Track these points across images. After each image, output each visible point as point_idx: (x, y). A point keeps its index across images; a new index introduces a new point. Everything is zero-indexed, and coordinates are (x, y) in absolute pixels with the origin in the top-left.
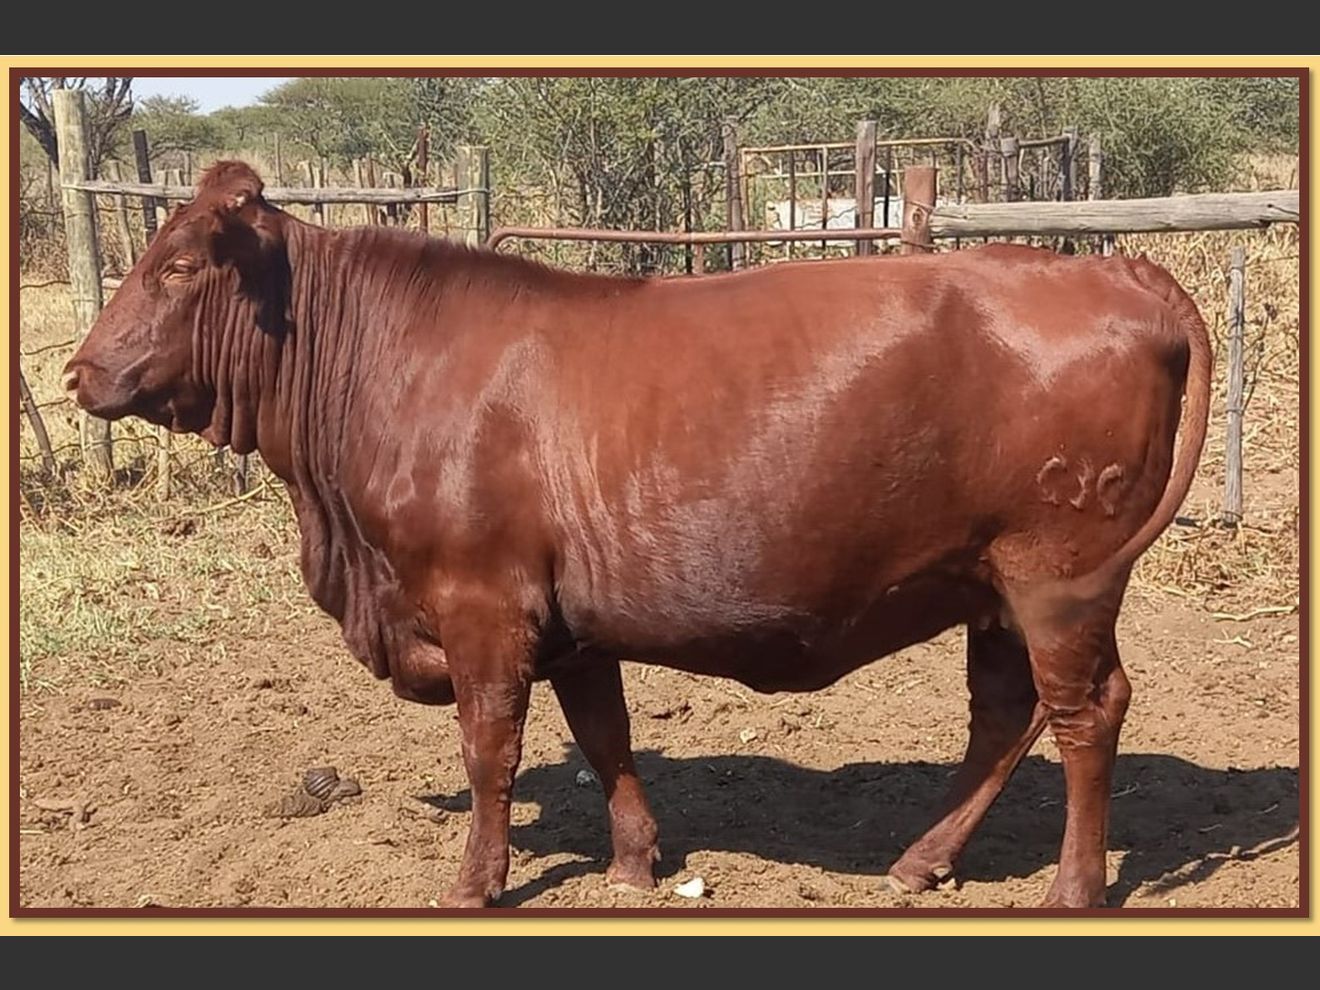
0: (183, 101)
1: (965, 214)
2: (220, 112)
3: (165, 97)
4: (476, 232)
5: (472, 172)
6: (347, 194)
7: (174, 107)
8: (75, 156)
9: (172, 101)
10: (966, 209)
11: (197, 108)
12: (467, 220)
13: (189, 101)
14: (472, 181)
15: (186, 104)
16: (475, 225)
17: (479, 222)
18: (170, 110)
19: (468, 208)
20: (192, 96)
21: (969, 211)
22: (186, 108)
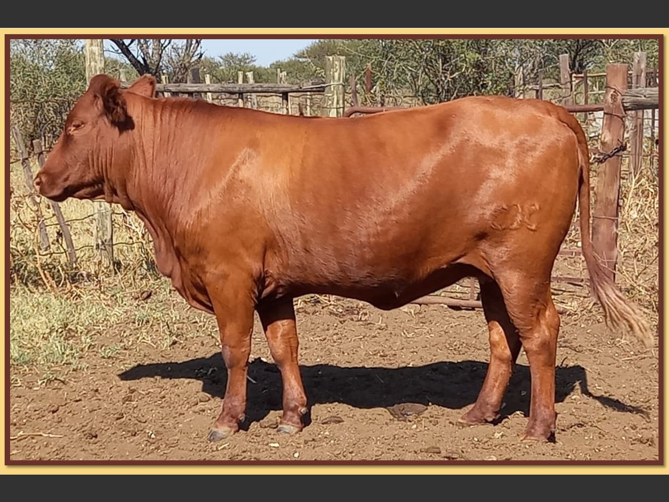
0: (246, 57)
1: (645, 94)
2: (273, 64)
3: (234, 54)
4: (335, 110)
5: (333, 73)
6: (257, 87)
7: (240, 60)
8: (95, 66)
9: (240, 57)
10: (646, 91)
11: (254, 61)
12: (330, 102)
13: (250, 57)
14: (334, 77)
15: (248, 59)
16: (335, 105)
17: (338, 103)
18: (238, 62)
19: (331, 95)
20: (252, 54)
21: (648, 92)
22: (248, 61)
